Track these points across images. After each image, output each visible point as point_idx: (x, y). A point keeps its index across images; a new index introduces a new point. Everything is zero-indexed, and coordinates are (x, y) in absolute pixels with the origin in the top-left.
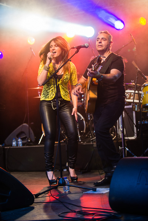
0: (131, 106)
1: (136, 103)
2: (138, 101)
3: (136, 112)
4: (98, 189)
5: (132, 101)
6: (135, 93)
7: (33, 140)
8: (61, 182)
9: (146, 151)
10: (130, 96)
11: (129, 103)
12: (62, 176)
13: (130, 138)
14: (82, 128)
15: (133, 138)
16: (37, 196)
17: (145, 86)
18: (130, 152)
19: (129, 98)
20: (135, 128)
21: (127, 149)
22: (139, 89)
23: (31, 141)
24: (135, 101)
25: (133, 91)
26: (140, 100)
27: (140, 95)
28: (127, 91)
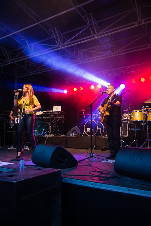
0: (126, 121)
1: (129, 120)
2: (130, 119)
3: (128, 124)
4: (108, 160)
5: (127, 119)
6: (128, 115)
7: (80, 134)
8: (91, 155)
9: (132, 143)
10: (126, 116)
11: (125, 120)
12: (92, 153)
13: (125, 136)
14: (102, 129)
15: (126, 136)
16: (80, 161)
17: (133, 112)
18: (125, 143)
19: (125, 118)
20: (127, 131)
21: (123, 141)
22: (130, 113)
23: (79, 134)
24: (128, 119)
25: (128, 114)
26: (130, 118)
27: (131, 116)
28: (124, 114)
